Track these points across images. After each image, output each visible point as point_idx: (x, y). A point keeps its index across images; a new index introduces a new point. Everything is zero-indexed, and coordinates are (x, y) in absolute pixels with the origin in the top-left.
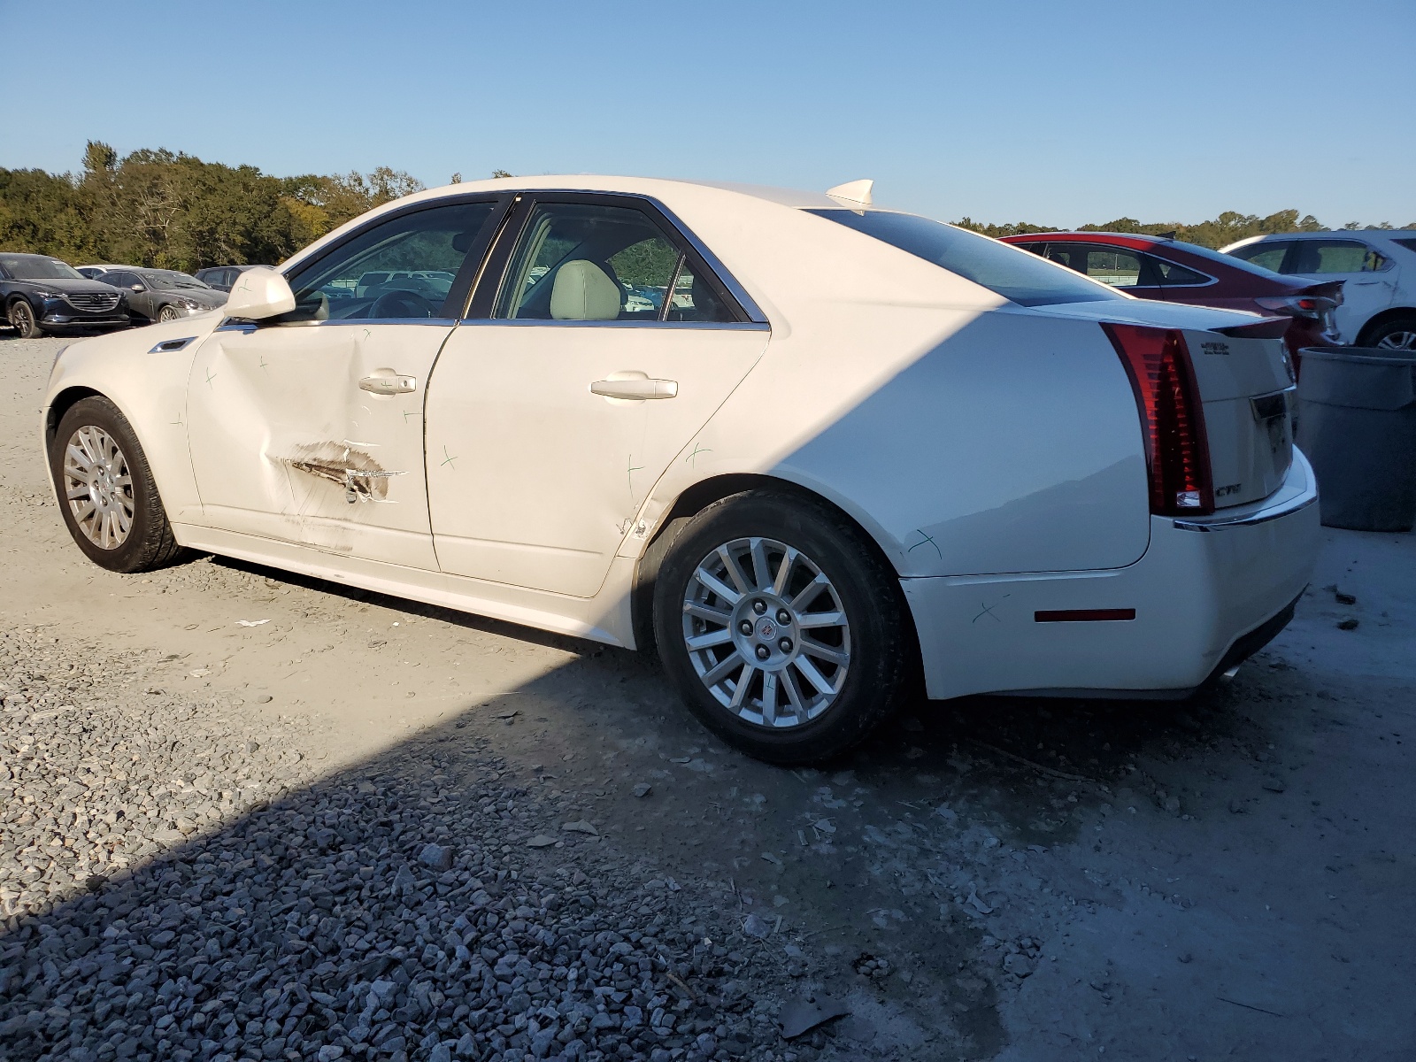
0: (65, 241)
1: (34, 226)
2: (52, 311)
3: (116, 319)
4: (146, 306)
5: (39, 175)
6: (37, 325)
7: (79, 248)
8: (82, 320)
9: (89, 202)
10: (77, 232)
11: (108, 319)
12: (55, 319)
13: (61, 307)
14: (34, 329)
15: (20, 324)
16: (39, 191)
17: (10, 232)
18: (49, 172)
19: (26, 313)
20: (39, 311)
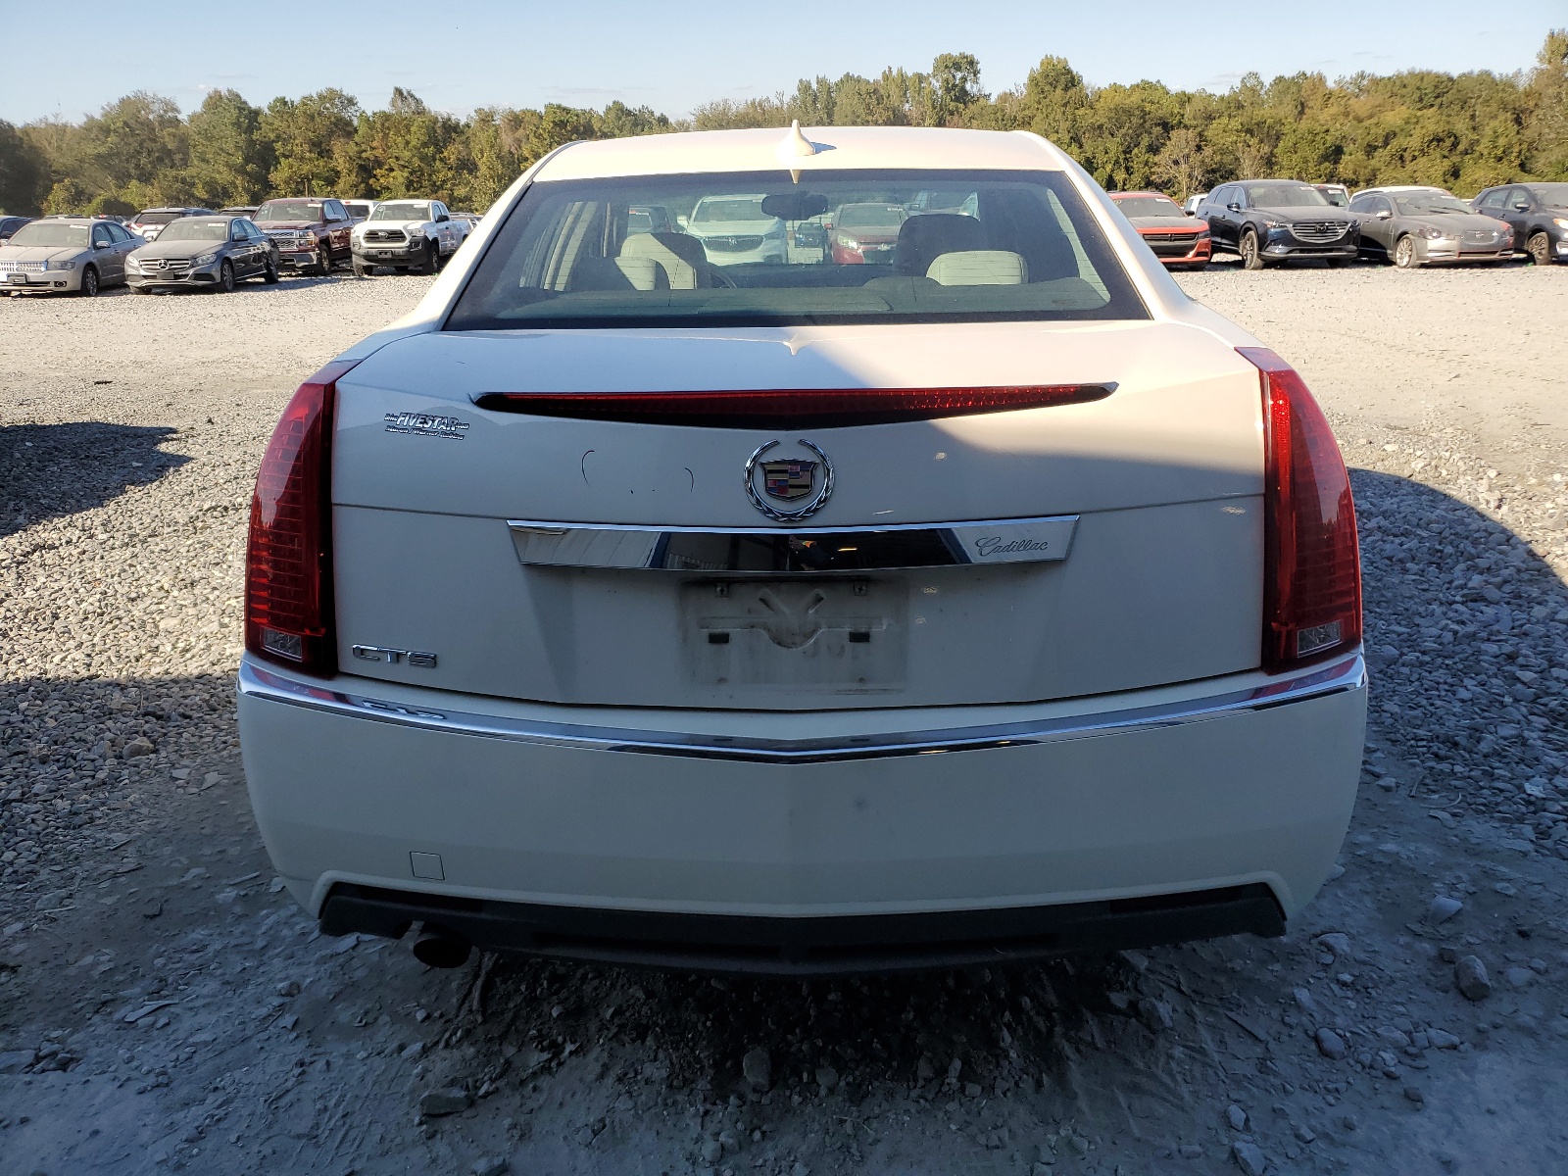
0: (1485, 153)
1: (1456, 138)
2: (1276, 242)
3: (1340, 250)
4: (1387, 235)
5: (1485, 78)
6: (1259, 255)
7: (1500, 159)
8: (1302, 251)
9: (1532, 104)
10: (1502, 141)
11: (1331, 250)
12: (1278, 251)
13: (1285, 239)
14: (1257, 261)
15: (1246, 255)
16: (1479, 97)
17: (1428, 146)
18: (1496, 74)
19: (1252, 244)
20: (1263, 242)
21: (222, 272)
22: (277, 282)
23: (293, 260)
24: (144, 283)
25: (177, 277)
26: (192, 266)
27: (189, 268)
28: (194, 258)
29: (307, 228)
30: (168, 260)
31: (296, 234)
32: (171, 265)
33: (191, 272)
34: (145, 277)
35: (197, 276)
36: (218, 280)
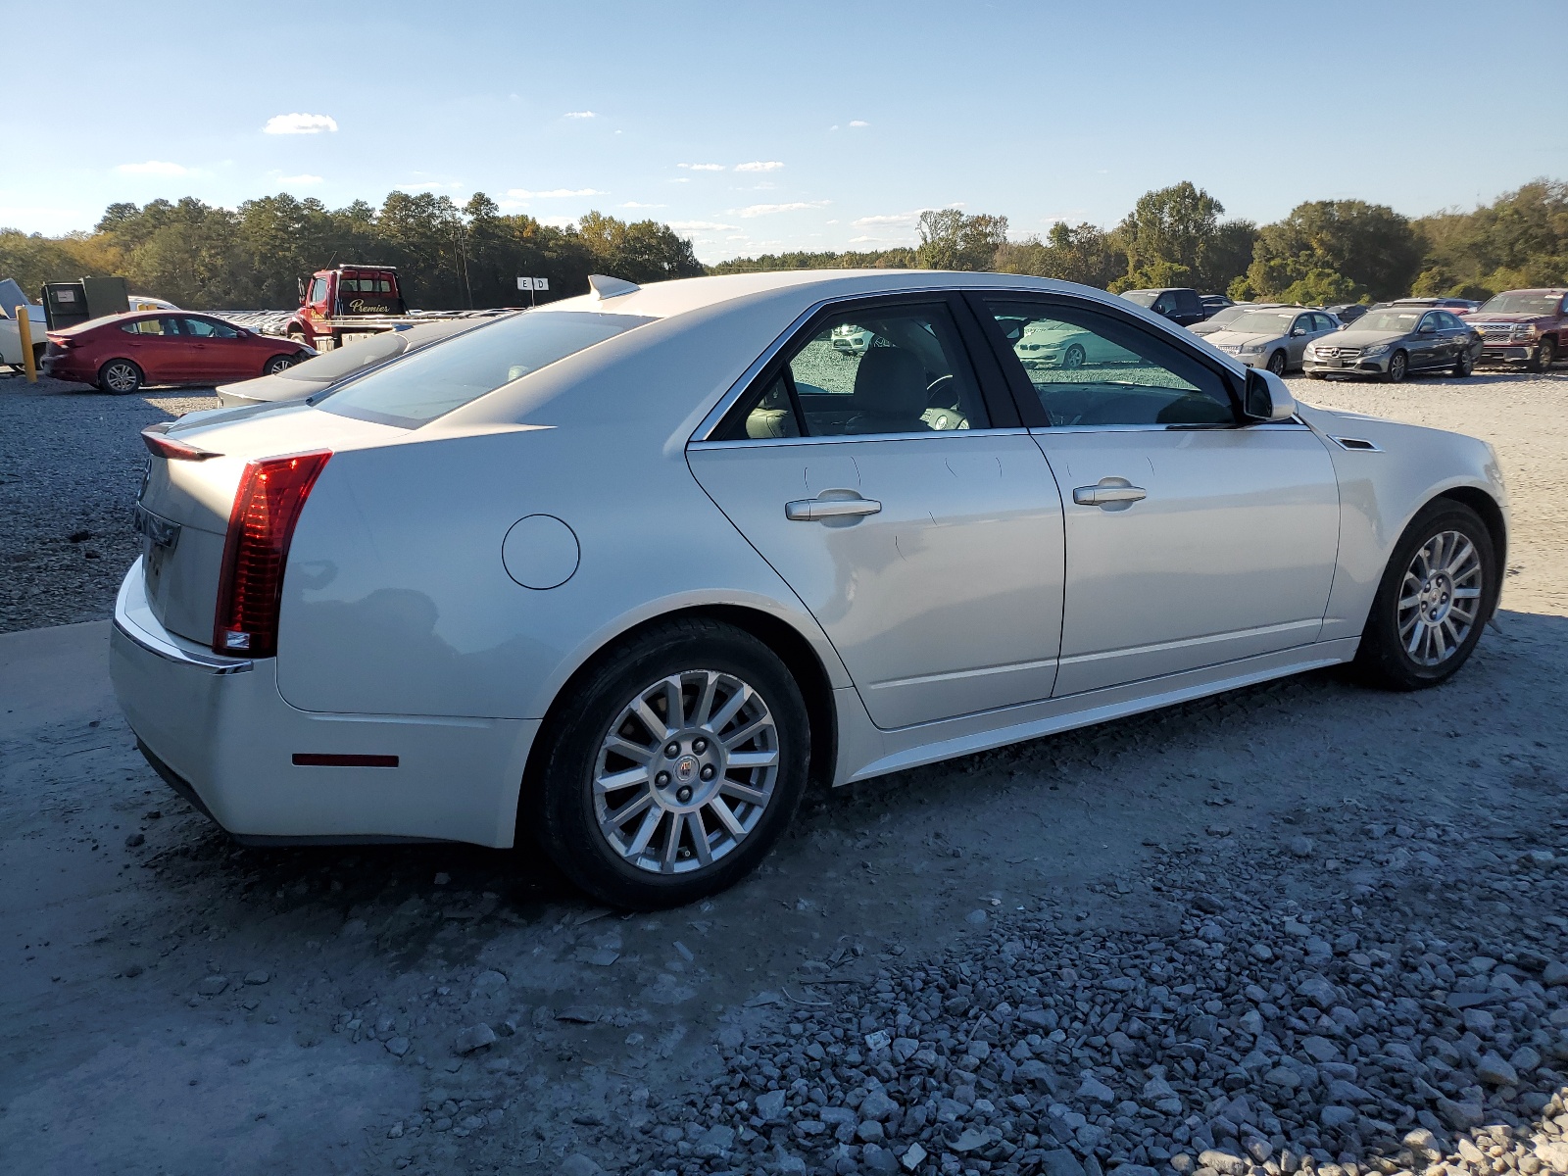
21: (1391, 362)
22: (1469, 375)
23: (1502, 355)
24: (1317, 368)
25: (1345, 365)
26: (1362, 356)
27: (1359, 357)
28: (1366, 348)
29: (1528, 321)
30: (1340, 349)
31: (1513, 326)
32: (1343, 353)
33: (1359, 361)
34: (1317, 363)
35: (1364, 366)
36: (1385, 370)
